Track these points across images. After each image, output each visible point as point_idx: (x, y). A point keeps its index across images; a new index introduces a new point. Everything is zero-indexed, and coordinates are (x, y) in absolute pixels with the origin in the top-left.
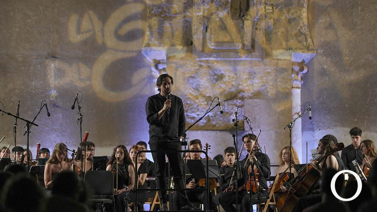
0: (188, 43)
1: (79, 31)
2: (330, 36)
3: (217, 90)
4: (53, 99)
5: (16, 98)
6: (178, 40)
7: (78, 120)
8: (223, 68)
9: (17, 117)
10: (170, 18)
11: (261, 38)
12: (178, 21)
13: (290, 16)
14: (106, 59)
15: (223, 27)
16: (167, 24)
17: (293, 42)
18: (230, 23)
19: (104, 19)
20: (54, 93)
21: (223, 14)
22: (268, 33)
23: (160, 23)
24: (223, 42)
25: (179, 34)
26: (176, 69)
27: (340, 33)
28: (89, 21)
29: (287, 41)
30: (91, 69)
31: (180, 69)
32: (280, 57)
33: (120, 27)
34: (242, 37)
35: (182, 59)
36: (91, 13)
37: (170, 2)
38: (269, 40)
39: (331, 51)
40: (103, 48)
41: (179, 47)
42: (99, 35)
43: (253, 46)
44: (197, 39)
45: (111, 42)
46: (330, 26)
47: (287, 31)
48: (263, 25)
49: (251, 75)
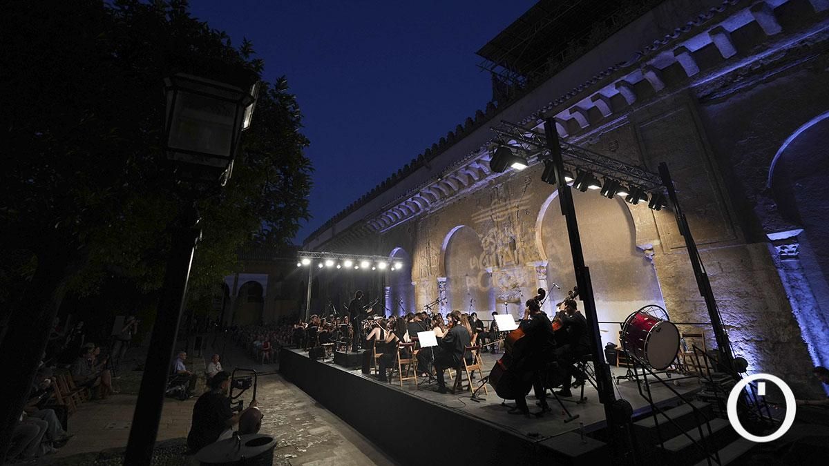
0: (498, 264)
1: (473, 265)
3: (508, 284)
6: (495, 264)
8: (509, 273)
10: (491, 255)
11: (521, 258)
12: (494, 254)
13: (530, 245)
14: (481, 274)
15: (508, 255)
16: (491, 258)
17: (533, 257)
18: (510, 253)
19: (478, 258)
20: (468, 289)
21: (506, 249)
22: (523, 255)
23: (489, 257)
24: (508, 262)
25: (495, 261)
26: (495, 276)
27: (557, 249)
28: (475, 260)
29: (531, 257)
30: (477, 279)
31: (497, 276)
32: (529, 265)
33: (482, 261)
34: (514, 259)
35: (497, 271)
36: (475, 257)
37: (490, 248)
38: (524, 258)
39: (555, 259)
40: (479, 270)
41: (496, 266)
42: (478, 265)
43: (519, 262)
44: (500, 262)
45: (481, 267)
46: (553, 246)
47: (530, 252)
48: (521, 251)
49: (520, 275)
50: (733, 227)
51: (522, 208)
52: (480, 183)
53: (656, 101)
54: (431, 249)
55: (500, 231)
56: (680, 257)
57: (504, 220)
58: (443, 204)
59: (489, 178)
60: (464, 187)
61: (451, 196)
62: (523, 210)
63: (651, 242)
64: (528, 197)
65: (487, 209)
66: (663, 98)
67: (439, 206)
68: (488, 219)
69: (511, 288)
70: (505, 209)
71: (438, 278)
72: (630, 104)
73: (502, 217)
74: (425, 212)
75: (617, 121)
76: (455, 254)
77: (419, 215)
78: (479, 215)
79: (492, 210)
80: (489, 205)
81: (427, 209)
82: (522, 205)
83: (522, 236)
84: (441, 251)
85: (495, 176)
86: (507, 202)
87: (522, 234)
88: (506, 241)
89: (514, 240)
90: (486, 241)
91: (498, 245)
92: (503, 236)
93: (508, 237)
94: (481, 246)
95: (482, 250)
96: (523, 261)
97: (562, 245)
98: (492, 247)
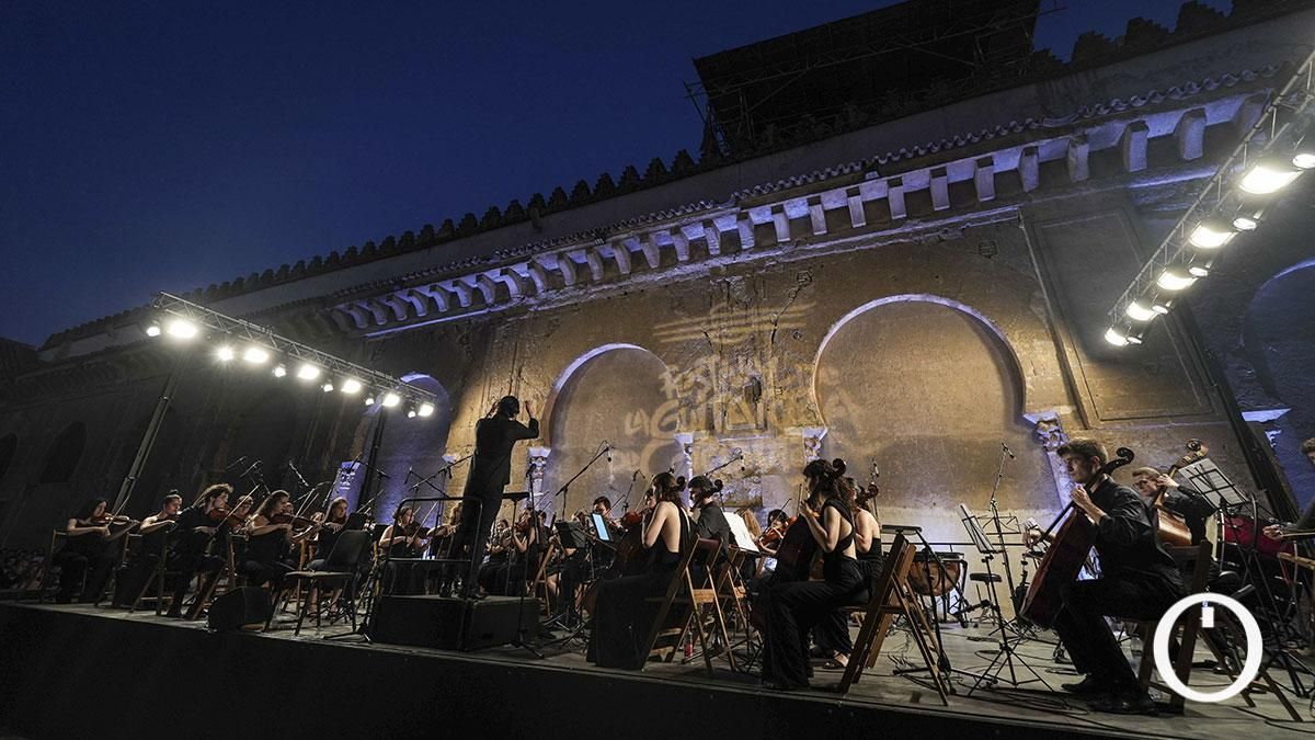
0: (711, 427)
1: (632, 426)
2: (841, 413)
6: (702, 426)
8: (737, 447)
10: (696, 407)
11: (772, 417)
12: (703, 408)
13: (798, 396)
14: (652, 447)
15: (739, 411)
16: (693, 412)
17: (803, 419)
18: (745, 407)
19: (650, 415)
20: (612, 477)
21: (738, 399)
22: (779, 413)
23: (688, 413)
24: (739, 424)
25: (703, 420)
26: (701, 450)
27: (850, 409)
28: (640, 417)
29: (797, 418)
30: (640, 455)
31: (704, 451)
32: (791, 434)
33: (662, 420)
34: (756, 418)
35: (706, 441)
36: (642, 410)
37: (695, 394)
38: (780, 419)
39: (844, 426)
40: (649, 439)
41: (703, 432)
42: (647, 427)
43: (766, 426)
44: (717, 423)
45: (655, 433)
46: (840, 403)
47: (796, 409)
48: (773, 405)
49: (766, 452)
50: (1206, 394)
51: (785, 325)
52: (689, 268)
53: (1073, 195)
54: (522, 385)
55: (725, 363)
56: (1119, 434)
57: (739, 344)
58: (578, 296)
59: (714, 263)
60: (647, 270)
61: (608, 283)
62: (787, 330)
63: (1055, 409)
64: (803, 307)
65: (697, 320)
66: (1084, 193)
67: (568, 299)
68: (698, 337)
69: (739, 476)
70: (743, 322)
71: (531, 449)
72: (1027, 191)
73: (733, 336)
74: (524, 308)
75: (1000, 210)
76: (586, 400)
77: (502, 311)
78: (675, 327)
79: (709, 322)
80: (705, 312)
81: (532, 301)
82: (783, 321)
83: (781, 376)
84: (552, 391)
85: (728, 261)
86: (752, 311)
87: (780, 374)
88: (739, 383)
89: (759, 383)
90: (684, 380)
91: (715, 389)
92: (732, 373)
93: (744, 376)
94: (662, 390)
95: (663, 398)
96: (776, 425)
97: (862, 402)
98: (699, 392)
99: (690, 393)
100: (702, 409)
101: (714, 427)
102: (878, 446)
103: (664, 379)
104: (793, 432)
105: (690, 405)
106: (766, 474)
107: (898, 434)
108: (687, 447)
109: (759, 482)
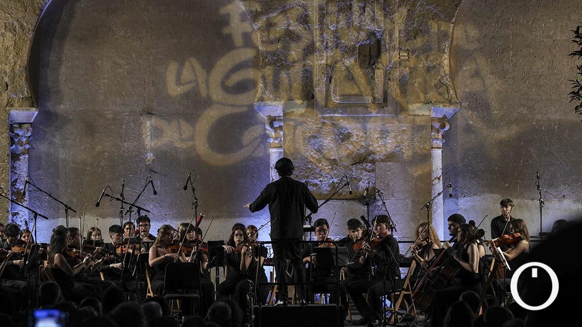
0: (309, 96)
1: (179, 82)
2: (476, 86)
4: (150, 163)
5: (106, 162)
6: (297, 93)
7: (193, 204)
8: (350, 126)
9: (122, 201)
10: (287, 67)
11: (394, 90)
13: (429, 64)
14: (212, 115)
15: (350, 77)
16: (283, 75)
17: (432, 95)
18: (358, 72)
19: (208, 67)
20: (150, 156)
22: (403, 84)
23: (276, 73)
24: (350, 96)
25: (297, 85)
26: (295, 127)
27: (487, 82)
28: (192, 70)
29: (426, 93)
30: (194, 127)
31: (299, 127)
32: (417, 113)
33: (227, 76)
34: (372, 89)
35: (302, 115)
36: (193, 60)
37: (287, 48)
38: (404, 92)
39: (478, 103)
40: (208, 103)
41: (299, 102)
42: (202, 87)
43: (385, 100)
44: (319, 92)
45: (217, 94)
46: (477, 74)
47: (425, 81)
48: (397, 74)
49: (384, 133)
69: (347, 162)
71: (13, 112)
83: (411, 34)
87: (407, 32)
88: (351, 38)
89: (379, 42)
90: (270, 25)
91: (318, 44)
92: (342, 23)
93: (359, 29)
94: (226, 31)
95: (227, 44)
96: (398, 99)
97: (502, 75)
98: (293, 45)
99: (279, 46)
100: (297, 70)
101: (313, 97)
102: (514, 130)
103: (228, 15)
104: (420, 111)
105: (280, 62)
106: (382, 161)
107: (539, 117)
108: (272, 120)
109: (373, 171)
